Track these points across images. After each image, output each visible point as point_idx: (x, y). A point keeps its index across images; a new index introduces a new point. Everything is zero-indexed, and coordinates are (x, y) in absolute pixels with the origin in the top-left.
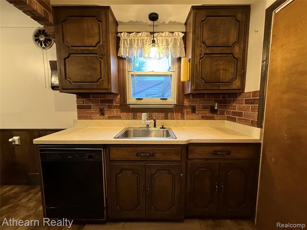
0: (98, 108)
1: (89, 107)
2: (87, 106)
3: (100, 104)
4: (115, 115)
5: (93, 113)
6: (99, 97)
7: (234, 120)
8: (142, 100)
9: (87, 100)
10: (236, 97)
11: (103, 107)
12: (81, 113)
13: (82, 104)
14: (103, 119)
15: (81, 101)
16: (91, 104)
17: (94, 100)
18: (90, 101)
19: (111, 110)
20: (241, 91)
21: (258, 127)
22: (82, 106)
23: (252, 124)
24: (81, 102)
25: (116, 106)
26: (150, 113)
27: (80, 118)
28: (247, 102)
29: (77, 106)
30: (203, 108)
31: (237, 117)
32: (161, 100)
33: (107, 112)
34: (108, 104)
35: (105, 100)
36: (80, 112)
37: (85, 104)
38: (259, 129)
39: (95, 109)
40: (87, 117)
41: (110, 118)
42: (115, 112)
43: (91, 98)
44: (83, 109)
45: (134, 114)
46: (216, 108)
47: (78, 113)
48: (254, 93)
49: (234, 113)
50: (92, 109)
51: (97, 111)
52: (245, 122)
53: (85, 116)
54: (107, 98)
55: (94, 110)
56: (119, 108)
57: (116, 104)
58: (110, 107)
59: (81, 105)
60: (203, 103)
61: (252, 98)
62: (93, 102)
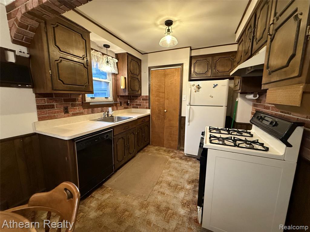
0: (62, 107)
1: (53, 107)
2: (50, 105)
3: (64, 103)
4: (78, 112)
5: (57, 112)
6: (63, 96)
7: (137, 108)
8: (95, 99)
9: (49, 99)
10: (137, 97)
11: (67, 106)
12: (43, 114)
13: (43, 103)
14: (69, 116)
15: (42, 100)
16: (54, 103)
17: (58, 99)
18: (53, 100)
19: (75, 108)
20: (140, 95)
21: (149, 109)
22: (44, 105)
23: (147, 108)
24: (43, 102)
25: (79, 104)
26: (102, 108)
27: (40, 119)
28: (143, 100)
29: (37, 106)
30: (124, 103)
31: (139, 106)
32: (105, 99)
33: (71, 110)
34: (72, 103)
35: (68, 99)
36: (41, 113)
37: (46, 104)
38: (150, 110)
39: (58, 107)
40: (51, 117)
41: (74, 115)
42: (78, 109)
43: (54, 98)
44: (45, 109)
45: (92, 110)
46: (129, 103)
47: (38, 114)
48: (146, 96)
49: (136, 105)
50: (56, 109)
51: (62, 110)
52: (143, 108)
53: (48, 116)
54: (71, 97)
55: (58, 109)
56: (81, 106)
57: (79, 103)
58: (73, 105)
59: (42, 105)
60: (124, 100)
61: (145, 98)
62: (56, 101)
